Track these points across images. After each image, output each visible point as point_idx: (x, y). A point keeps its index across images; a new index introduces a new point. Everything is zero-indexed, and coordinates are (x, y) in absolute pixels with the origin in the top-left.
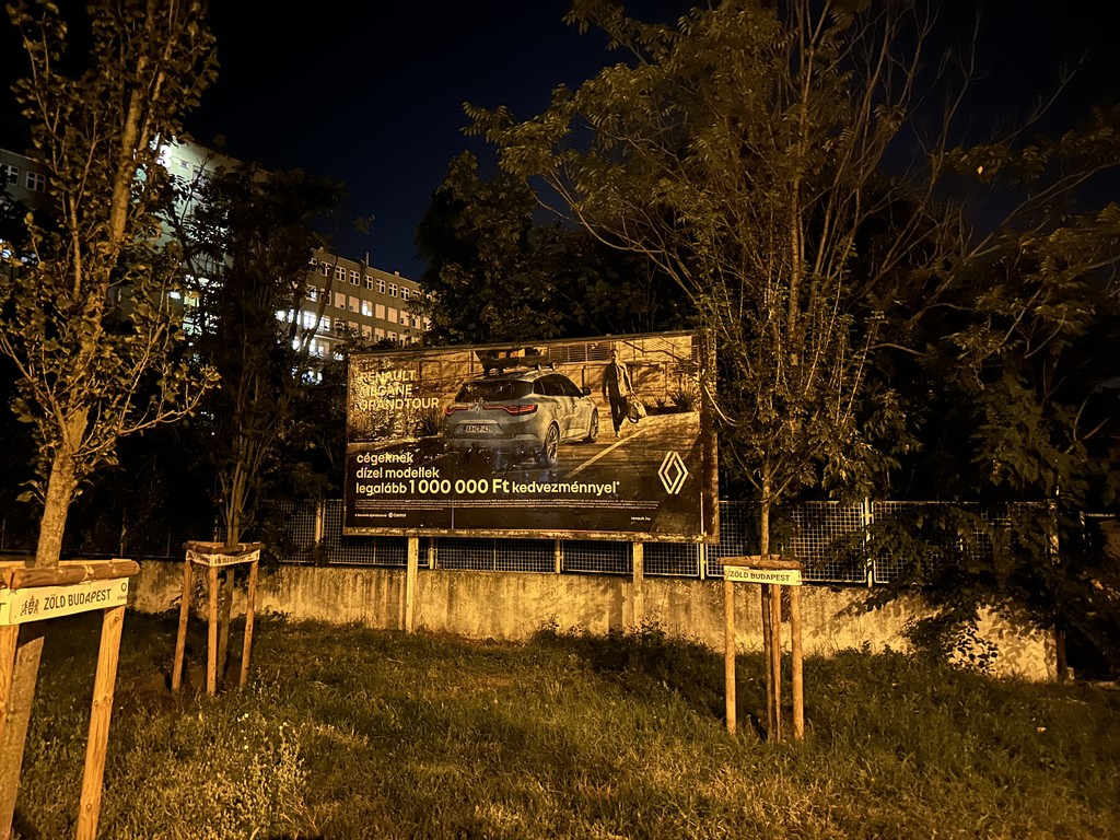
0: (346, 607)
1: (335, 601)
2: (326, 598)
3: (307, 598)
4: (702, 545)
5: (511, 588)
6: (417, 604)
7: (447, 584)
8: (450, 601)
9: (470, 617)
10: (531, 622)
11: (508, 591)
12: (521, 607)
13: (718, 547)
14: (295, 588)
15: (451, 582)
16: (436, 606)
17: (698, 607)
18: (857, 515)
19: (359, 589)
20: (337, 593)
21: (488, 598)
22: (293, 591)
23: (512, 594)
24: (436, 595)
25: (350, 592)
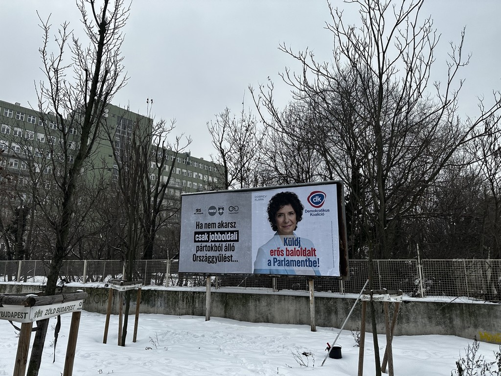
0: (179, 309)
1: (175, 306)
2: (171, 305)
3: (163, 305)
4: (342, 281)
6: (211, 308)
7: (224, 299)
8: (226, 307)
9: (234, 314)
10: (263, 317)
11: (252, 302)
12: (258, 310)
13: (349, 282)
14: (158, 300)
15: (226, 298)
16: (219, 309)
17: (341, 310)
18: (415, 266)
19: (185, 300)
20: (175, 302)
21: (243, 305)
22: (156, 302)
23: (253, 303)
24: (219, 304)
25: (181, 302)
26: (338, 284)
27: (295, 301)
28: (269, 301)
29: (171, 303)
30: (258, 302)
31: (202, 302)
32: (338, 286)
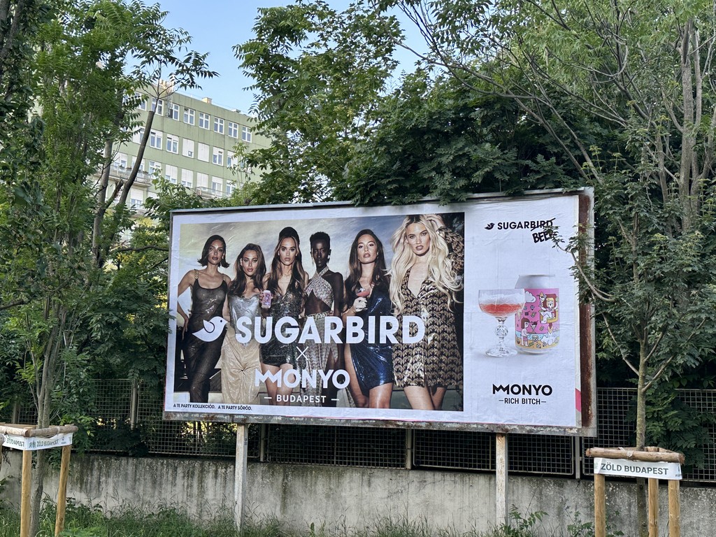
3: (119, 492)
4: (578, 439)
5: (354, 485)
6: (247, 501)
7: (281, 479)
8: (284, 499)
11: (351, 489)
12: (365, 508)
14: (106, 481)
15: (286, 477)
16: (268, 503)
19: (179, 481)
20: (154, 488)
21: (328, 496)
22: (103, 485)
23: (355, 492)
24: (267, 492)
25: (169, 486)
26: (568, 446)
27: (459, 486)
28: (394, 487)
29: (142, 488)
30: (367, 489)
31: (225, 487)
32: (568, 451)
